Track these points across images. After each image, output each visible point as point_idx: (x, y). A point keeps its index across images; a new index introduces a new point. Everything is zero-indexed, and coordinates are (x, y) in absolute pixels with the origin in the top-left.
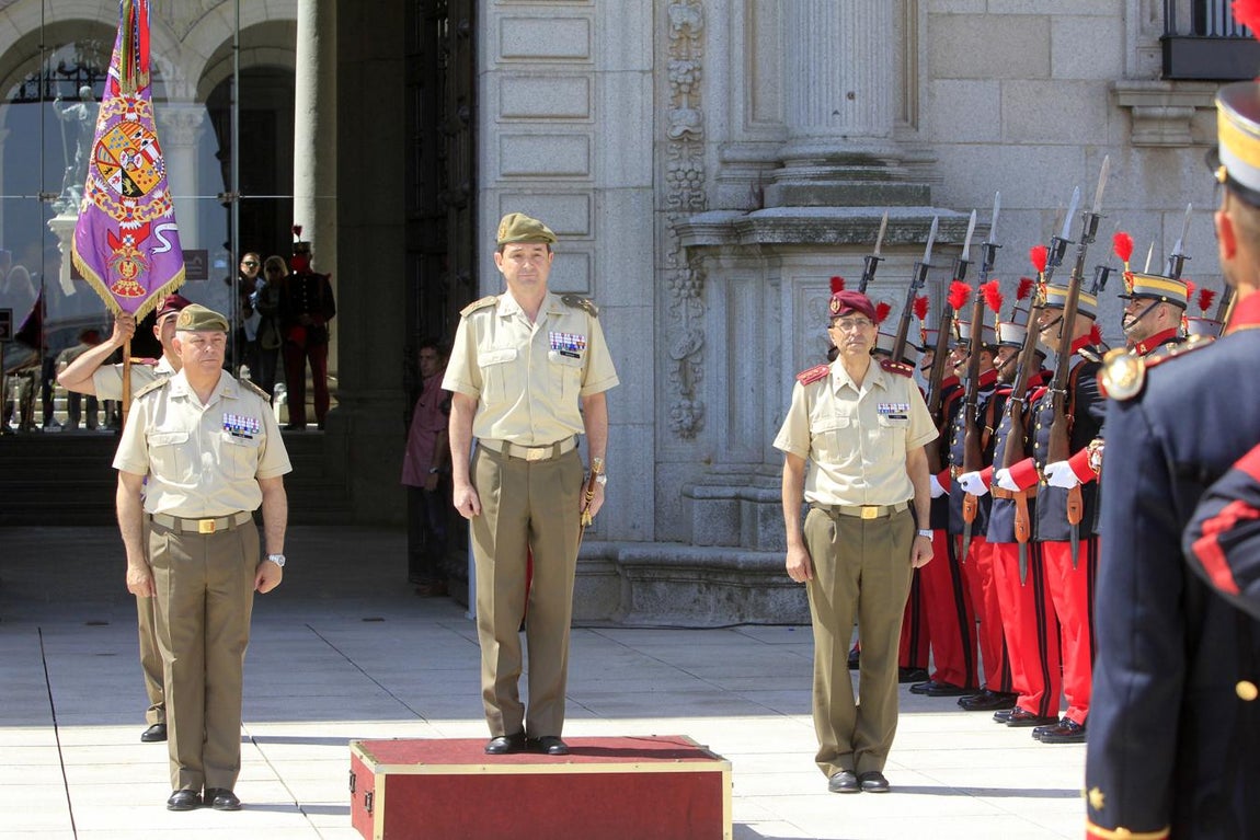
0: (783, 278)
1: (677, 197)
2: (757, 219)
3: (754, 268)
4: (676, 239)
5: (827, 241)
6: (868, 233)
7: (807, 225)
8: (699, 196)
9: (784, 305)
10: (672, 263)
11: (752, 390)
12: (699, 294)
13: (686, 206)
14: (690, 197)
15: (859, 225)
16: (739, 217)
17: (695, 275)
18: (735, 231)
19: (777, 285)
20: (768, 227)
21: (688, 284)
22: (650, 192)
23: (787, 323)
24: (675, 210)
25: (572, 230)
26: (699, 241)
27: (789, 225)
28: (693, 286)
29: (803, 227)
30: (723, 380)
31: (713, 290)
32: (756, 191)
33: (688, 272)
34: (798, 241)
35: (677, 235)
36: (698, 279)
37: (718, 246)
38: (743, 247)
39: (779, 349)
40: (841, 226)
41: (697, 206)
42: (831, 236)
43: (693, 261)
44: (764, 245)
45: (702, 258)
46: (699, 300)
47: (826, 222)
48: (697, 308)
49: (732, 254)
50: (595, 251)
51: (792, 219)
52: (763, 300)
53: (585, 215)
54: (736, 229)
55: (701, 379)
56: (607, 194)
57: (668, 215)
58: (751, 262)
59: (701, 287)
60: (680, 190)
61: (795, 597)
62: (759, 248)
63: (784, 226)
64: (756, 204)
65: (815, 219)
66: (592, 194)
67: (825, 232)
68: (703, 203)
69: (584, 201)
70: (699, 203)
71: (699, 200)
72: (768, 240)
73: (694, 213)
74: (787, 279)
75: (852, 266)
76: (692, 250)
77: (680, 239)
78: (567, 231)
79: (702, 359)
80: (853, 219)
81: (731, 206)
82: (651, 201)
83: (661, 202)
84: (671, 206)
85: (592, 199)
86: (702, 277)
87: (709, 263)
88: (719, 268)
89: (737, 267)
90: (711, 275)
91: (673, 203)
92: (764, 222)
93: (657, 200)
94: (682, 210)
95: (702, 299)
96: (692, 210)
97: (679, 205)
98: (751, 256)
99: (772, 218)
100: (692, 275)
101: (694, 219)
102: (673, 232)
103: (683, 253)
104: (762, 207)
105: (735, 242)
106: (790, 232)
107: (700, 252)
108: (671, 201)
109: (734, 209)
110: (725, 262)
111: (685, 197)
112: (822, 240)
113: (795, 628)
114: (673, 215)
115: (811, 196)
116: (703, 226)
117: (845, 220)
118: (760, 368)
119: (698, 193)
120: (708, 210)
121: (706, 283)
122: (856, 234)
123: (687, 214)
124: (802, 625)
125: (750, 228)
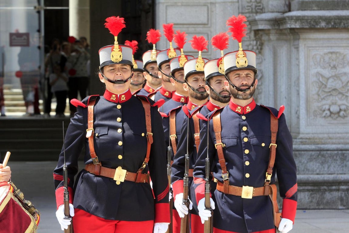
0: (300, 45)
1: (250, 6)
2: (288, 17)
3: (286, 40)
4: (249, 26)
5: (321, 27)
6: (341, 23)
7: (311, 20)
8: (260, 6)
9: (301, 57)
10: (247, 38)
11: (286, 98)
12: (260, 53)
13: (254, 10)
14: (256, 6)
15: (336, 19)
16: (279, 15)
17: (258, 43)
18: (277, 22)
19: (297, 48)
20: (293, 20)
21: (255, 48)
22: (237, 4)
23: (302, 66)
24: (249, 13)
25: (200, 22)
26: (261, 27)
27: (303, 19)
28: (257, 49)
29: (310, 20)
30: (271, 93)
31: (267, 51)
32: (287, 3)
33: (255, 42)
34: (307, 27)
35: (250, 24)
36: (259, 45)
37: (269, 30)
38: (281, 30)
39: (298, 79)
40: (328, 20)
41: (259, 11)
42: (323, 24)
43: (257, 37)
44: (292, 29)
45: (261, 35)
46: (260, 55)
47: (321, 18)
48: (259, 59)
49: (276, 33)
50: (211, 32)
51: (304, 16)
52: (290, 55)
53: (206, 15)
54: (277, 21)
55: (261, 93)
56: (217, 5)
57: (245, 15)
58: (285, 37)
59: (261, 49)
60: (251, 3)
61: (306, 196)
62: (289, 30)
63: (301, 20)
64: (287, 9)
65: (315, 17)
66: (209, 5)
67: (320, 23)
68: (262, 9)
69: (205, 9)
70: (260, 9)
71: (260, 8)
72: (293, 26)
73: (258, 14)
74: (302, 45)
75: (333, 39)
76: (257, 32)
77: (251, 26)
78: (198, 22)
79: (262, 83)
80: (334, 16)
81: (275, 11)
82: (237, 8)
83: (242, 9)
84: (247, 11)
85: (210, 7)
86: (262, 44)
87: (265, 38)
88: (269, 40)
89: (278, 39)
90: (266, 43)
91: (248, 9)
92: (291, 18)
93: (240, 8)
94: (252, 12)
95: (261, 55)
96: (257, 13)
97: (250, 10)
98: (285, 34)
99: (295, 16)
100: (257, 43)
101: (258, 17)
102: (248, 23)
103: (253, 33)
104: (290, 11)
105: (277, 27)
106: (303, 22)
107: (261, 33)
108: (247, 8)
109: (277, 12)
110: (273, 37)
111: (254, 7)
112: (318, 27)
113: (307, 211)
114: (248, 15)
115: (314, 5)
116: (262, 20)
117: (330, 17)
118: (289, 87)
119: (259, 4)
120: (264, 12)
121: (263, 47)
122: (335, 23)
123: (254, 15)
124: (309, 209)
125: (285, 21)
